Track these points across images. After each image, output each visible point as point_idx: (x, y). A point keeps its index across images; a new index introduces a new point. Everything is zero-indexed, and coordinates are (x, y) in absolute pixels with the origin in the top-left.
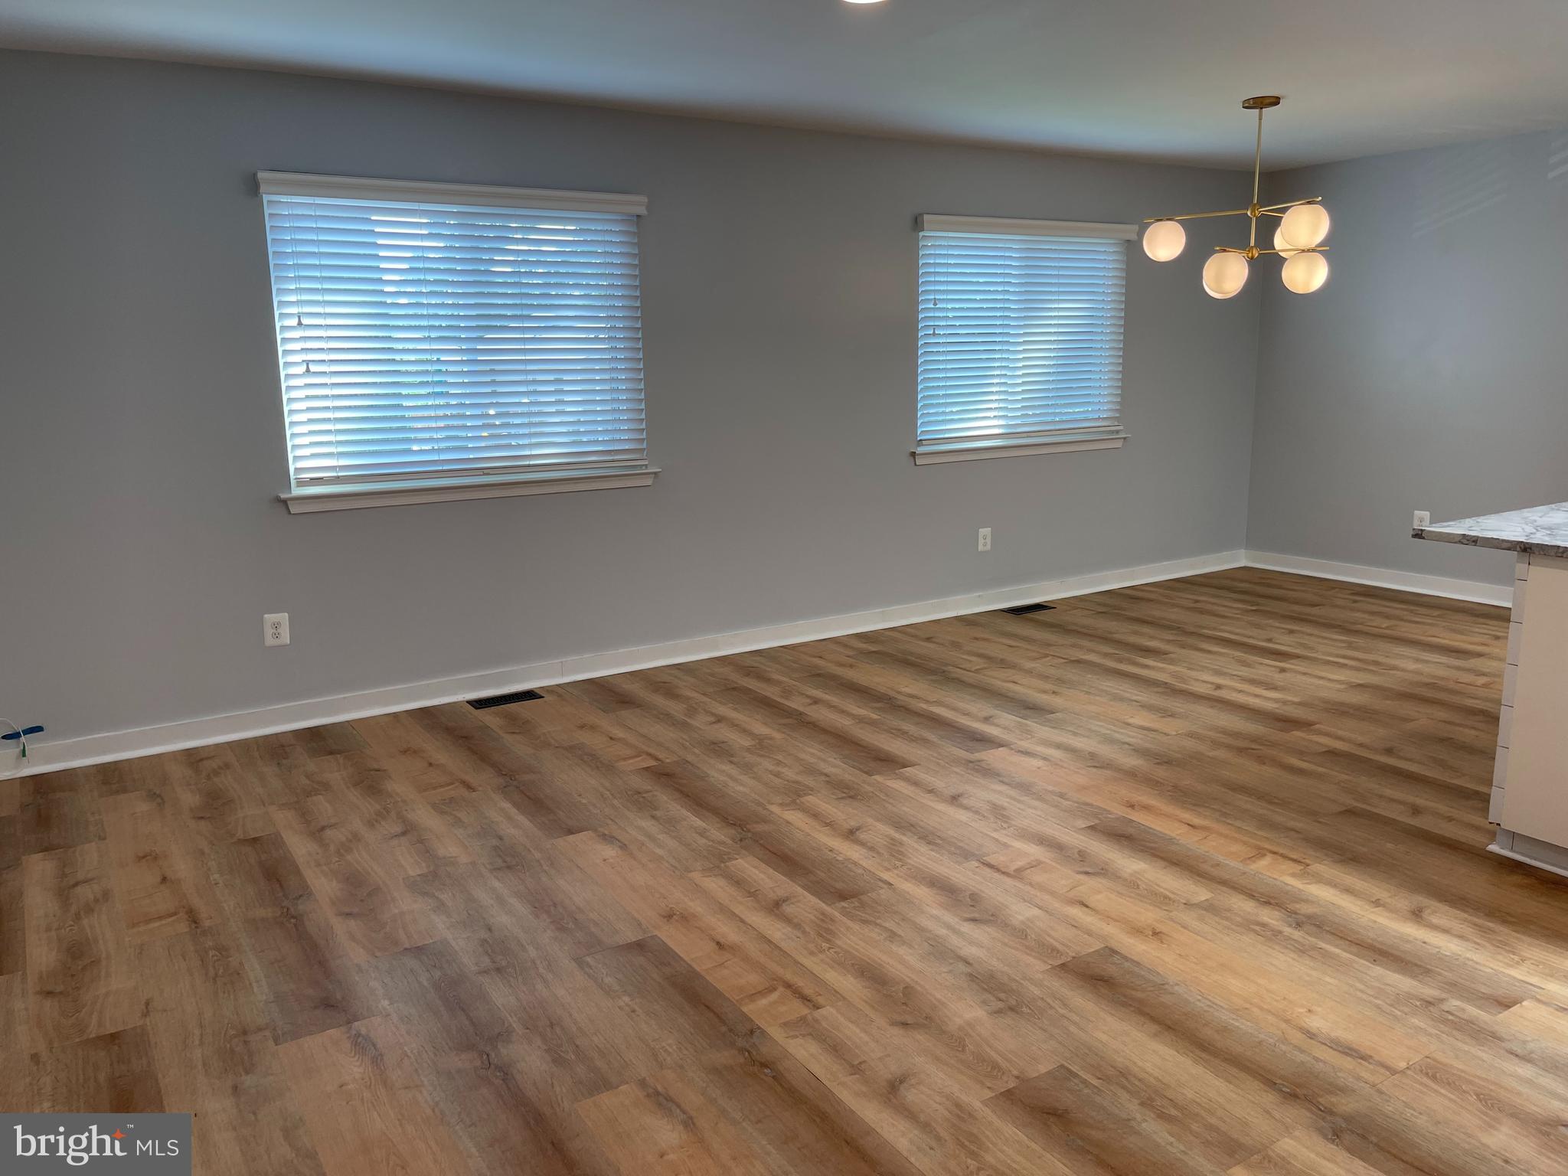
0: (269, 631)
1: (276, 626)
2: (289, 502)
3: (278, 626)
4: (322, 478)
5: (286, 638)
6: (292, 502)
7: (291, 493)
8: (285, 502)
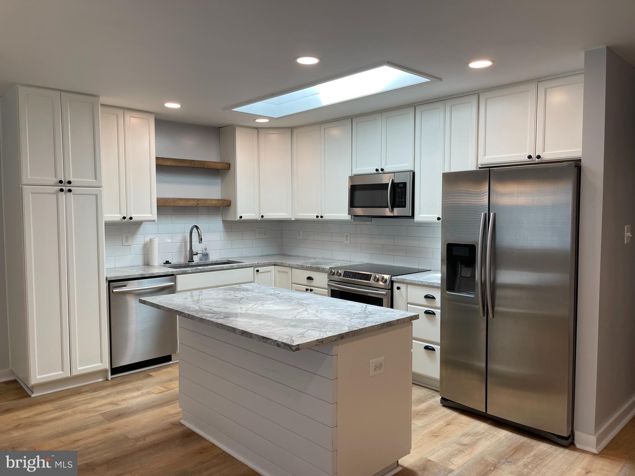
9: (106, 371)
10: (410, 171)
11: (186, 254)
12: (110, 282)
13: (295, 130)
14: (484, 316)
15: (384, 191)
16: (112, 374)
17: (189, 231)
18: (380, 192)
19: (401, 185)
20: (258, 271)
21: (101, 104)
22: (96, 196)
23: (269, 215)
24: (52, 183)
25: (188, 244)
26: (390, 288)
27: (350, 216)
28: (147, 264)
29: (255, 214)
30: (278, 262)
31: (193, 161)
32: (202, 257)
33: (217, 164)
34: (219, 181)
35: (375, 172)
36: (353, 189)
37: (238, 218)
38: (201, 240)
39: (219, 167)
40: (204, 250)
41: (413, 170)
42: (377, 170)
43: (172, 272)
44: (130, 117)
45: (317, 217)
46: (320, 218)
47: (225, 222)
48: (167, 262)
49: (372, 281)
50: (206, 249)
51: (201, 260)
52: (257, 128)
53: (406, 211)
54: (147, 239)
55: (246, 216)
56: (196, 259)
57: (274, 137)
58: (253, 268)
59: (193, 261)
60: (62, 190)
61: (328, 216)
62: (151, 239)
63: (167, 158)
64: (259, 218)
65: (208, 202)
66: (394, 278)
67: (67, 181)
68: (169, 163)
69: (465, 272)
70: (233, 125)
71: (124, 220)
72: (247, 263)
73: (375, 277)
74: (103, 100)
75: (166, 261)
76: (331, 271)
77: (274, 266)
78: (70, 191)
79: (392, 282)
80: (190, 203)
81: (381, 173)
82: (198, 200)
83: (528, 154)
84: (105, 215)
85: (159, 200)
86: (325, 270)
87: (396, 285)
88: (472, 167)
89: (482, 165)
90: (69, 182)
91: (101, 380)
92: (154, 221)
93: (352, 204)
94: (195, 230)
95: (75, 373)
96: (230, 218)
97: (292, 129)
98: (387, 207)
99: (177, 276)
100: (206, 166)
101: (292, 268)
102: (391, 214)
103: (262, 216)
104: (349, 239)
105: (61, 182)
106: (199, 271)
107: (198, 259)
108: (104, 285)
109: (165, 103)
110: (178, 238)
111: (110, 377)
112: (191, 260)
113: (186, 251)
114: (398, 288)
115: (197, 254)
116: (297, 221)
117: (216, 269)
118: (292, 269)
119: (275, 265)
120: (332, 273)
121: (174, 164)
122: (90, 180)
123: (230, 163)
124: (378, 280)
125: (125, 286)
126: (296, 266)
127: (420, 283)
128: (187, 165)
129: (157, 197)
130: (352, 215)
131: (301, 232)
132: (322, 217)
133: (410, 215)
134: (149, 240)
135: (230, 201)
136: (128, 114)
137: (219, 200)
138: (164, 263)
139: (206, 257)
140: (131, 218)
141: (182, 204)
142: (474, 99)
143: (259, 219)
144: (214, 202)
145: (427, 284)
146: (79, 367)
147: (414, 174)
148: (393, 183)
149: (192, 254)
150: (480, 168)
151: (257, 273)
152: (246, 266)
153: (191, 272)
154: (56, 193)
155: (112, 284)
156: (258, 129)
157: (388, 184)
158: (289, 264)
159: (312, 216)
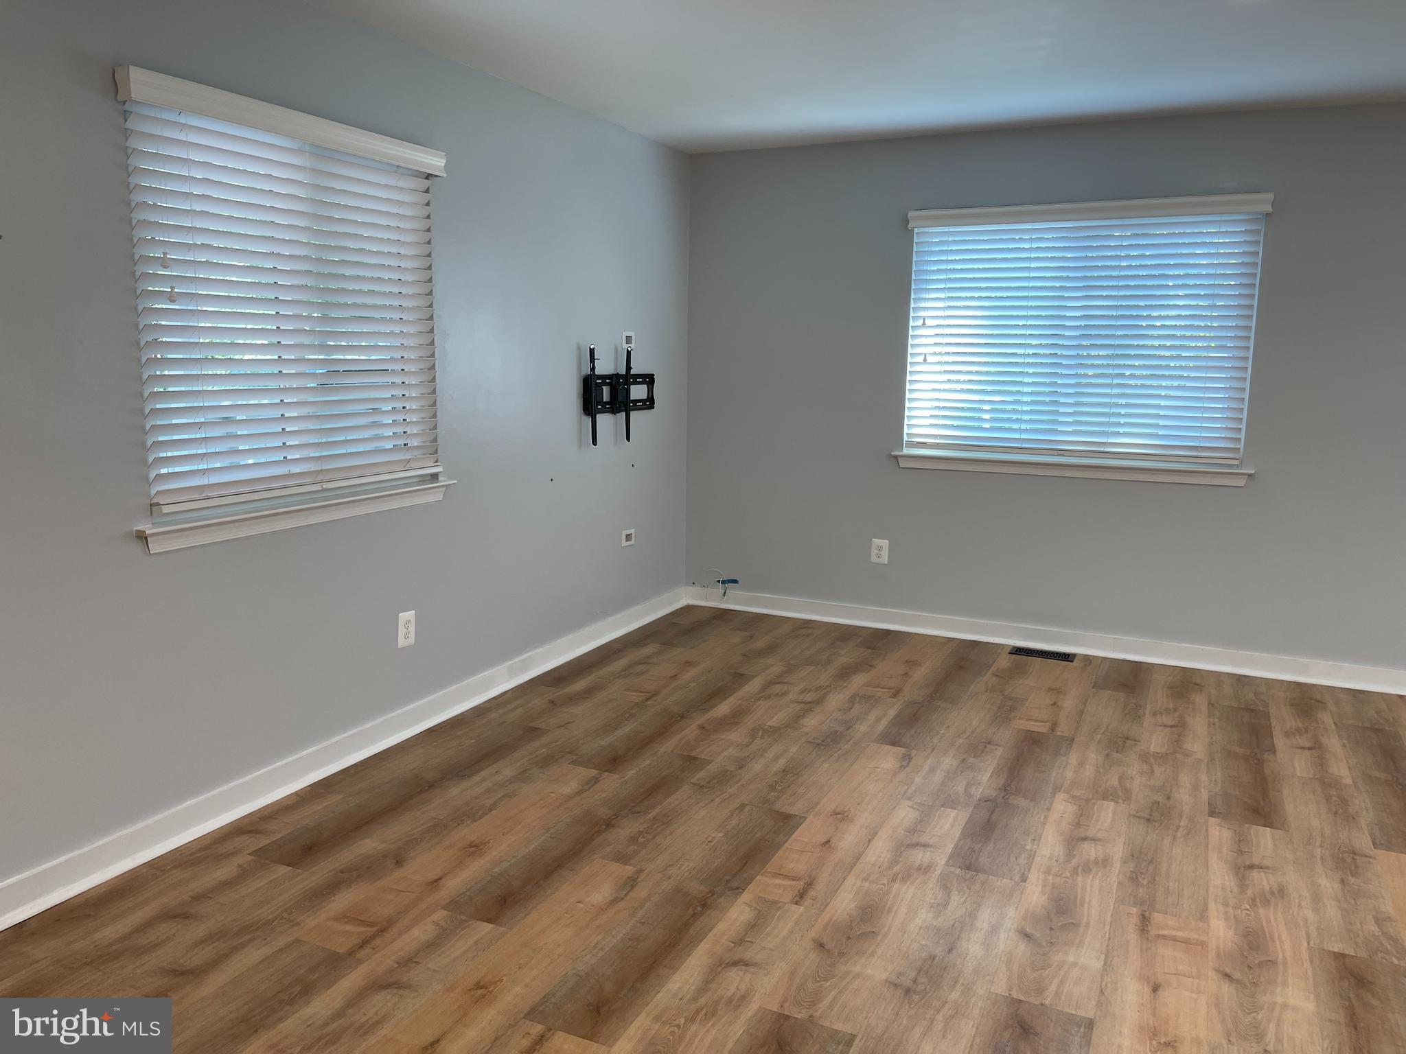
0: (874, 551)
1: (880, 549)
2: (898, 458)
3: (881, 549)
4: (925, 443)
5: (885, 559)
6: (902, 458)
7: (902, 451)
8: (896, 457)
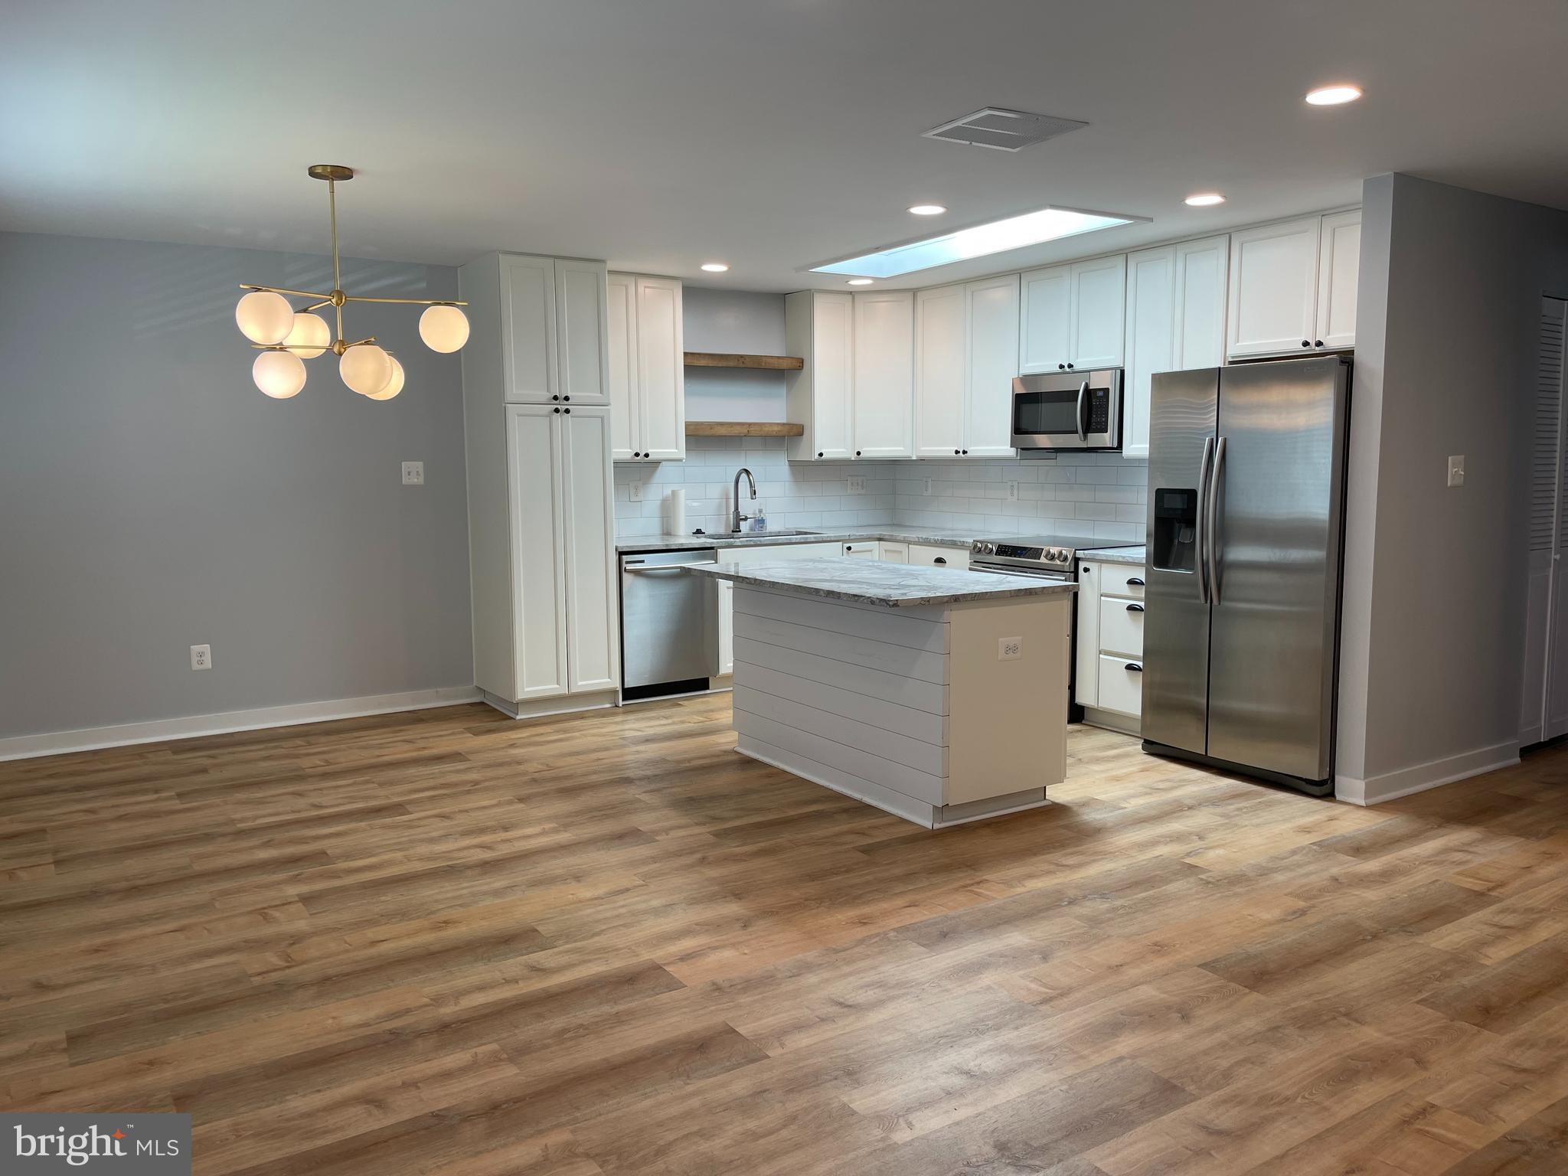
9: (615, 692)
10: (1115, 369)
11: (728, 519)
12: (621, 554)
13: (920, 296)
14: (1206, 603)
15: (1072, 404)
16: (623, 700)
17: (734, 480)
18: (1065, 405)
19: (1100, 394)
20: (849, 548)
21: (608, 271)
22: (602, 418)
23: (871, 451)
24: (543, 400)
25: (732, 502)
26: (1072, 570)
27: (1014, 449)
28: (667, 533)
29: (845, 448)
30: (885, 535)
31: (742, 356)
32: (755, 525)
33: (781, 361)
34: (782, 390)
35: (1058, 370)
36: (1021, 401)
37: (817, 456)
38: (755, 494)
39: (784, 365)
40: (757, 512)
41: (1122, 366)
42: (1061, 367)
43: (712, 543)
44: (645, 287)
45: (957, 452)
46: (961, 454)
47: (794, 465)
48: (699, 532)
49: (1043, 560)
50: (760, 511)
51: (752, 529)
52: (851, 292)
53: (1107, 439)
54: (668, 492)
55: (832, 452)
56: (745, 526)
57: (883, 307)
58: (841, 543)
59: (740, 531)
60: (557, 411)
61: (977, 450)
62: (673, 492)
63: (699, 354)
64: (854, 457)
65: (766, 429)
66: (1080, 554)
67: (563, 396)
68: (703, 362)
69: (1183, 536)
70: (810, 290)
71: (637, 458)
72: (832, 534)
73: (1049, 552)
74: (611, 265)
75: (697, 530)
76: (975, 547)
77: (877, 542)
78: (567, 411)
79: (1076, 560)
80: (736, 431)
81: (1069, 373)
82: (750, 424)
83: (1303, 339)
84: (614, 450)
85: (688, 425)
86: (966, 544)
87: (1082, 565)
88: (1215, 361)
89: (1233, 357)
90: (567, 398)
91: (608, 706)
92: (681, 460)
93: (1018, 429)
94: (744, 476)
95: (574, 690)
96: (802, 456)
97: (914, 292)
98: (1076, 432)
99: (719, 550)
100: (763, 364)
101: (909, 543)
102: (1084, 445)
103: (859, 453)
104: (1015, 492)
105: (556, 398)
106: (752, 543)
107: (748, 528)
108: (613, 558)
109: (701, 266)
110: (715, 492)
111: (621, 703)
112: (737, 530)
113: (728, 514)
114: (1086, 570)
115: (746, 519)
116: (922, 461)
117: (780, 541)
118: (910, 546)
119: (880, 539)
120: (976, 550)
121: (711, 363)
122: (595, 395)
123: (804, 358)
124: (1053, 558)
125: (643, 562)
126: (917, 540)
127: (1121, 559)
128: (731, 364)
129: (687, 420)
130: (1017, 448)
131: (930, 484)
132: (965, 452)
133: (1115, 445)
134: (670, 492)
135: (802, 427)
136: (643, 283)
137: (784, 424)
138: (694, 533)
139: (761, 525)
140: (647, 455)
141: (723, 431)
142: (1223, 242)
143: (853, 459)
144: (776, 428)
145: (1131, 561)
146: (581, 681)
147: (1122, 372)
148: (1087, 390)
149: (739, 519)
150: (1231, 363)
151: (848, 553)
152: (829, 539)
153: (740, 544)
154: (549, 416)
155: (625, 558)
156: (853, 294)
157: (1079, 391)
158: (905, 537)
159: (947, 451)
